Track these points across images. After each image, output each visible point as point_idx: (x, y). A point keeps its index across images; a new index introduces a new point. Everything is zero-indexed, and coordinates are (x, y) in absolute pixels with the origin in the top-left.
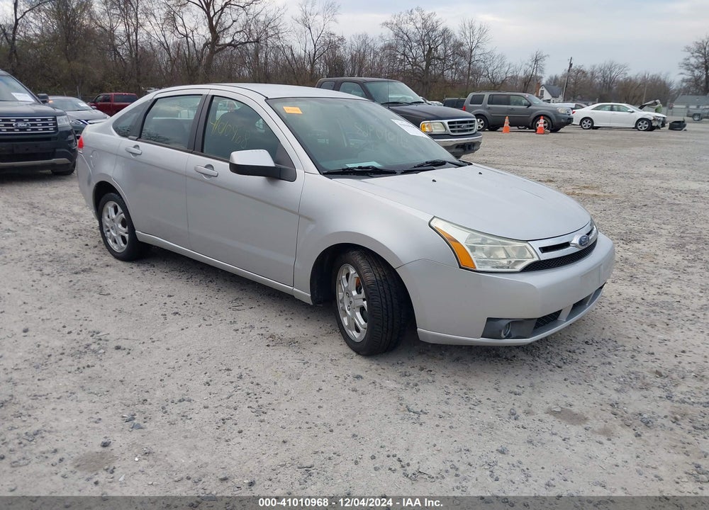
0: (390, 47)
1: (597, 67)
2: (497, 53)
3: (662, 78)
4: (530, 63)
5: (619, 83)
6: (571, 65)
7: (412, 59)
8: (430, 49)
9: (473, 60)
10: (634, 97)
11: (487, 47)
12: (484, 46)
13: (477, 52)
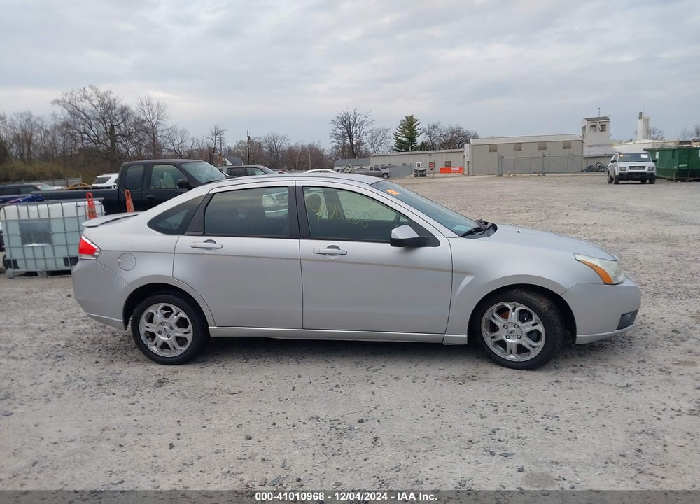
0: (66, 125)
1: (262, 138)
2: (179, 129)
3: (315, 146)
4: (211, 137)
5: (283, 151)
6: (249, 137)
7: (94, 136)
8: (112, 127)
9: (156, 136)
10: (299, 163)
11: (168, 123)
12: (164, 123)
13: (159, 128)
